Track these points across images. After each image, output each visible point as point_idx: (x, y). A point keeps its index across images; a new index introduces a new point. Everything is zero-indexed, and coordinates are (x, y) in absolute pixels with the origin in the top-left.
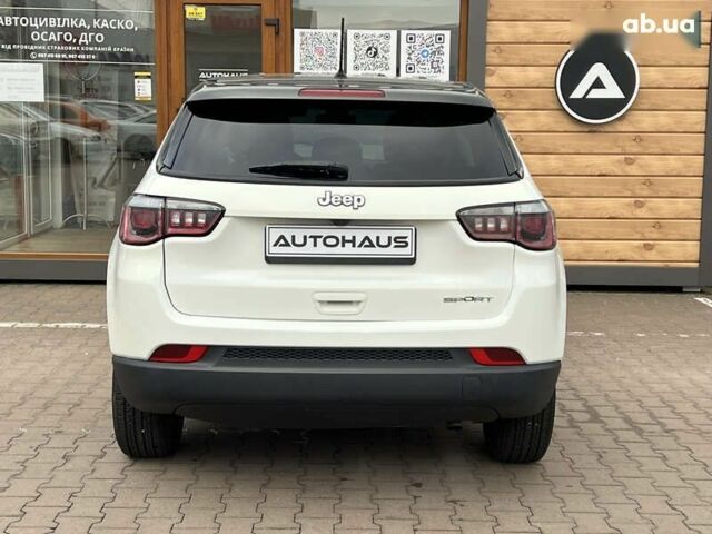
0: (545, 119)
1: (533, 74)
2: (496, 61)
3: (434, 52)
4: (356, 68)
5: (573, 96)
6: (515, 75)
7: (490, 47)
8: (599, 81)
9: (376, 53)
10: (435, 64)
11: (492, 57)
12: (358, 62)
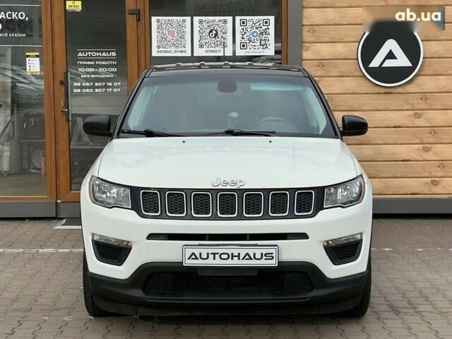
0: (350, 84)
1: (340, 49)
2: (310, 39)
3: (262, 33)
4: (201, 46)
5: (371, 65)
6: (325, 50)
7: (305, 29)
8: (392, 53)
9: (216, 35)
10: (263, 43)
11: (307, 36)
12: (203, 42)
